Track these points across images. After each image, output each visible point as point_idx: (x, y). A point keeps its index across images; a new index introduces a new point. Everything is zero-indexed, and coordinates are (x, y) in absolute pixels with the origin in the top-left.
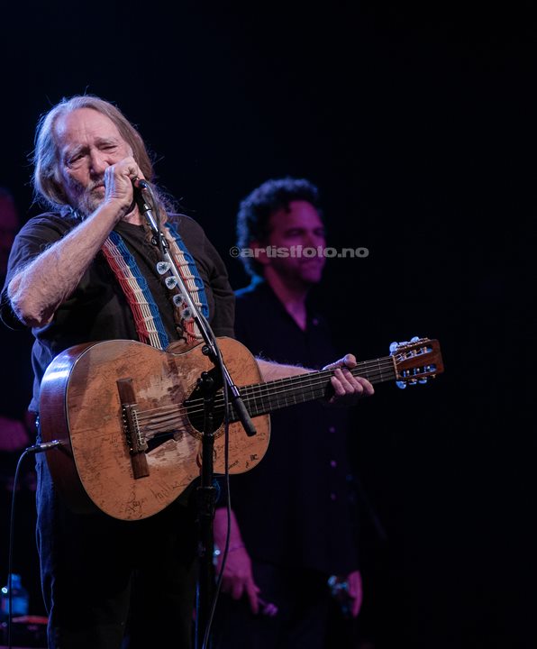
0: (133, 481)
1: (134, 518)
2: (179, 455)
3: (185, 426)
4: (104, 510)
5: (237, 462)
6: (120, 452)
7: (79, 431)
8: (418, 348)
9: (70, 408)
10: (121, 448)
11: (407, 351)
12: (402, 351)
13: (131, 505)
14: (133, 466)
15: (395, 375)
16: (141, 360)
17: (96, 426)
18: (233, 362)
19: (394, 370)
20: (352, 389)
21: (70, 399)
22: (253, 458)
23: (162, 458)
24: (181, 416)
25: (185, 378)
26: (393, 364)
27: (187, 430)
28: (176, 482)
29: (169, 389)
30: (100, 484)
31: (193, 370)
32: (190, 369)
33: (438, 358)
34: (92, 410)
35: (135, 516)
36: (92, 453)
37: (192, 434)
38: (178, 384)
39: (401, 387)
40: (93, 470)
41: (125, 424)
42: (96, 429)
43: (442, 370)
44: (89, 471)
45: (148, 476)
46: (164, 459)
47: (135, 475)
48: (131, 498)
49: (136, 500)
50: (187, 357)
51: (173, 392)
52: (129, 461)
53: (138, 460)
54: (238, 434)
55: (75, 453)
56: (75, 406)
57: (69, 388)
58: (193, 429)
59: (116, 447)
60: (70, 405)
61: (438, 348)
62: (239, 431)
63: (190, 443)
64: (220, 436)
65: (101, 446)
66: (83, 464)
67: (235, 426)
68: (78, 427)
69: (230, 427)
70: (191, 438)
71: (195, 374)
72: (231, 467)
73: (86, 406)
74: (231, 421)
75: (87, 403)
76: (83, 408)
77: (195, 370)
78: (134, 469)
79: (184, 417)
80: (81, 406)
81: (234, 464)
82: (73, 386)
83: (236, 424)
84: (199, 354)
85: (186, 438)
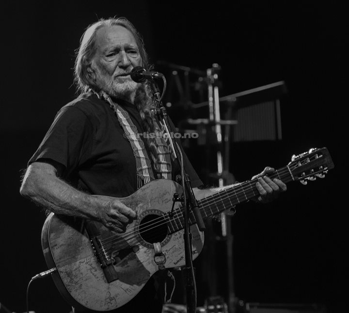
0: (107, 285)
1: (112, 309)
3: (139, 241)
4: (89, 307)
5: (182, 257)
6: (93, 268)
8: (311, 156)
9: (52, 248)
10: (94, 265)
11: (301, 160)
12: (297, 161)
13: (108, 300)
14: (105, 275)
15: (291, 178)
17: (74, 255)
19: (290, 175)
21: (52, 242)
22: (195, 252)
23: (126, 266)
24: (135, 236)
26: (288, 171)
27: (141, 244)
28: (139, 279)
30: (83, 291)
31: (139, 205)
32: (137, 205)
33: (328, 160)
34: (69, 245)
35: (112, 307)
36: (74, 273)
37: (145, 246)
39: (304, 184)
41: (94, 249)
43: (333, 166)
45: (117, 279)
46: (128, 266)
47: (108, 281)
48: (108, 296)
49: (111, 296)
50: (133, 198)
52: (102, 272)
53: (108, 270)
54: (180, 239)
55: (62, 275)
56: (56, 245)
57: (50, 235)
58: (146, 242)
59: (91, 265)
60: (52, 245)
61: (327, 153)
62: (180, 238)
63: (145, 252)
64: (166, 243)
65: (79, 267)
66: (69, 281)
67: (177, 235)
68: (60, 259)
69: (173, 236)
70: (145, 249)
71: (141, 207)
72: (178, 261)
73: (64, 243)
74: (173, 232)
75: (64, 242)
76: (62, 245)
77: (141, 205)
78: (106, 277)
79: (138, 236)
80: (60, 244)
81: (180, 259)
82: (52, 232)
83: (177, 233)
84: (142, 194)
85: (143, 249)
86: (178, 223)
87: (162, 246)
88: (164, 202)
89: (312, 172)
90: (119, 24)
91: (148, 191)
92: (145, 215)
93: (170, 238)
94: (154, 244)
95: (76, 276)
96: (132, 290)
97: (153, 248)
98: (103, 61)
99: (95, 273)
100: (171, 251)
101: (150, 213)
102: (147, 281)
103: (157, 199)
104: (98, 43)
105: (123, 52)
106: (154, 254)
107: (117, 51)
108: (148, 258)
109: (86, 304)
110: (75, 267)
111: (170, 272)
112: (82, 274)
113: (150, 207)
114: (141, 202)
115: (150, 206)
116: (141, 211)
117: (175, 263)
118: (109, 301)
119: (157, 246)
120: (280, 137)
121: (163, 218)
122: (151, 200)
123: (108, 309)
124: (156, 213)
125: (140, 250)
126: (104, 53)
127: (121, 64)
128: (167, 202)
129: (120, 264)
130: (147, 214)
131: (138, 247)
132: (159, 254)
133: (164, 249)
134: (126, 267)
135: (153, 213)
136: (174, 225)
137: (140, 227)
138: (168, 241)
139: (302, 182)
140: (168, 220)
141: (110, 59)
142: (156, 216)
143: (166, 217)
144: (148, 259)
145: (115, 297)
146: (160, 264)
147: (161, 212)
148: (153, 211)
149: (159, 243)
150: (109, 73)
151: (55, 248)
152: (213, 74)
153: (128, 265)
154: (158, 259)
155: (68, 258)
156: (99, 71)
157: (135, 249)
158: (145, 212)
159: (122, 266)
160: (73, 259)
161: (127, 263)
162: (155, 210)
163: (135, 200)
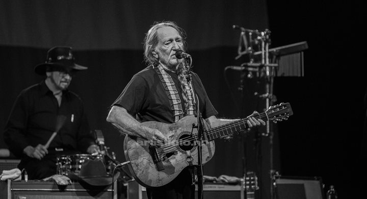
0: (158, 172)
2: (176, 160)
6: (151, 162)
8: (280, 107)
9: (128, 149)
11: (274, 109)
12: (271, 109)
13: (158, 181)
17: (140, 154)
19: (266, 117)
20: (255, 124)
22: (208, 157)
24: (176, 146)
25: (176, 132)
26: (266, 115)
27: (179, 150)
29: (170, 137)
32: (178, 128)
33: (290, 110)
36: (139, 164)
37: (181, 152)
43: (292, 114)
45: (164, 169)
47: (158, 170)
48: (158, 178)
49: (160, 179)
50: (176, 124)
51: (172, 138)
52: (155, 165)
53: (159, 164)
55: (132, 165)
56: (131, 148)
57: (127, 142)
58: (182, 150)
59: (149, 160)
61: (290, 105)
63: (181, 155)
65: (143, 161)
68: (132, 156)
71: (180, 130)
73: (135, 147)
77: (180, 128)
78: (157, 168)
80: (133, 148)
84: (181, 122)
85: (179, 154)
87: (191, 152)
89: (280, 116)
90: (169, 26)
91: (185, 121)
92: (182, 134)
93: (196, 148)
95: (141, 166)
96: (172, 176)
97: (186, 153)
98: (164, 48)
99: (151, 165)
100: (196, 156)
101: (185, 134)
103: (189, 126)
104: (159, 37)
105: (175, 41)
106: (186, 157)
107: (171, 40)
110: (140, 161)
113: (185, 130)
114: (180, 127)
116: (180, 132)
119: (188, 152)
120: (303, 75)
122: (186, 126)
126: (164, 43)
127: (173, 48)
129: (166, 161)
130: (184, 134)
131: (177, 152)
132: (189, 157)
133: (192, 154)
137: (179, 141)
138: (194, 150)
139: (274, 121)
141: (167, 46)
142: (188, 135)
145: (162, 180)
146: (190, 162)
147: (191, 133)
148: (187, 133)
150: (167, 54)
151: (130, 150)
154: (189, 160)
155: (136, 156)
156: (161, 53)
157: (175, 153)
160: (139, 156)
163: (177, 125)
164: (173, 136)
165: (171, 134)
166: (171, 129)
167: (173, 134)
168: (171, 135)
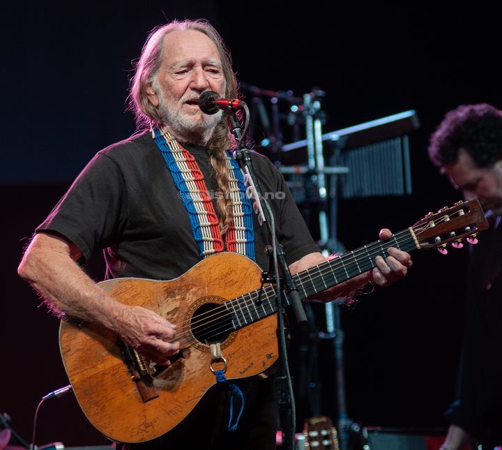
0: (141, 405)
1: (148, 439)
2: (188, 371)
3: (190, 342)
5: (252, 364)
7: (76, 372)
8: (452, 213)
9: (64, 354)
10: (124, 377)
11: (435, 219)
13: (143, 427)
14: (140, 391)
15: (415, 245)
16: (133, 293)
17: (94, 363)
18: (234, 273)
19: (414, 241)
21: (64, 345)
22: (269, 356)
23: (170, 378)
24: (184, 335)
25: (184, 299)
26: (411, 235)
27: (194, 345)
28: (188, 396)
29: (168, 314)
30: (107, 415)
31: (191, 291)
32: (188, 290)
35: (148, 437)
36: (94, 389)
37: (198, 348)
38: (178, 306)
39: (443, 253)
40: (97, 404)
42: (94, 367)
44: (92, 406)
45: (157, 397)
46: (173, 379)
47: (143, 400)
48: (143, 421)
49: (148, 422)
50: (182, 280)
51: (173, 315)
52: (135, 388)
53: (144, 385)
54: (249, 338)
55: (77, 393)
56: (69, 351)
57: (61, 336)
58: (200, 343)
60: (64, 351)
62: (250, 335)
63: (199, 358)
64: (230, 344)
65: (103, 380)
66: (87, 400)
67: (245, 332)
68: (75, 369)
69: (239, 334)
70: (199, 353)
71: (195, 293)
72: (246, 370)
73: (80, 347)
74: (238, 328)
75: (82, 345)
76: (78, 350)
77: (194, 290)
78: (141, 394)
79: (189, 334)
80: (76, 349)
81: (249, 367)
82: (65, 332)
83: (245, 329)
84: (195, 274)
85: (195, 353)
86: (246, 314)
87: (224, 347)
88: (227, 285)
89: (453, 236)
91: (205, 269)
92: (200, 304)
93: (235, 336)
94: (212, 345)
95: (97, 394)
96: (179, 413)
97: (208, 351)
99: (126, 389)
100: (236, 356)
101: (207, 301)
102: (200, 399)
103: (218, 281)
104: (165, 54)
105: (198, 68)
106: (210, 360)
108: (202, 365)
109: (110, 433)
110: (96, 381)
111: (236, 385)
112: (105, 390)
114: (194, 285)
115: (207, 292)
116: (195, 299)
117: (241, 373)
118: (144, 429)
119: (215, 349)
120: (409, 190)
121: (224, 308)
122: (209, 282)
123: (142, 439)
124: (216, 301)
125: (192, 354)
126: (171, 68)
127: (193, 84)
128: (232, 285)
129: (161, 376)
130: (203, 302)
131: (188, 349)
132: (218, 360)
133: (224, 352)
134: (171, 380)
135: (211, 301)
136: (240, 317)
137: (193, 321)
138: (233, 340)
140: (232, 310)
142: (218, 305)
143: (229, 306)
144: (202, 367)
145: (153, 423)
146: (220, 374)
147: (224, 300)
148: (211, 299)
149: (219, 344)
151: (68, 353)
152: (312, 101)
153: (174, 376)
154: (220, 367)
155: (86, 368)
157: (185, 354)
158: (199, 300)
159: (164, 379)
160: (93, 369)
161: (172, 374)
162: (214, 297)
163: (185, 282)
164: (176, 310)
165: (172, 304)
166: (170, 293)
167: (177, 304)
168: (170, 309)
